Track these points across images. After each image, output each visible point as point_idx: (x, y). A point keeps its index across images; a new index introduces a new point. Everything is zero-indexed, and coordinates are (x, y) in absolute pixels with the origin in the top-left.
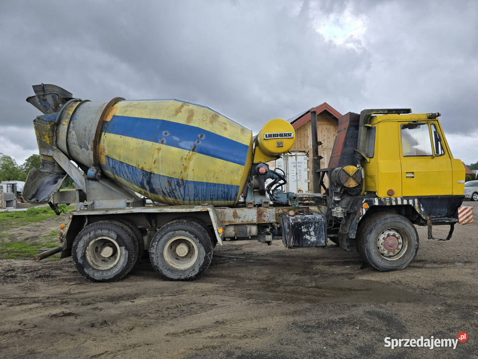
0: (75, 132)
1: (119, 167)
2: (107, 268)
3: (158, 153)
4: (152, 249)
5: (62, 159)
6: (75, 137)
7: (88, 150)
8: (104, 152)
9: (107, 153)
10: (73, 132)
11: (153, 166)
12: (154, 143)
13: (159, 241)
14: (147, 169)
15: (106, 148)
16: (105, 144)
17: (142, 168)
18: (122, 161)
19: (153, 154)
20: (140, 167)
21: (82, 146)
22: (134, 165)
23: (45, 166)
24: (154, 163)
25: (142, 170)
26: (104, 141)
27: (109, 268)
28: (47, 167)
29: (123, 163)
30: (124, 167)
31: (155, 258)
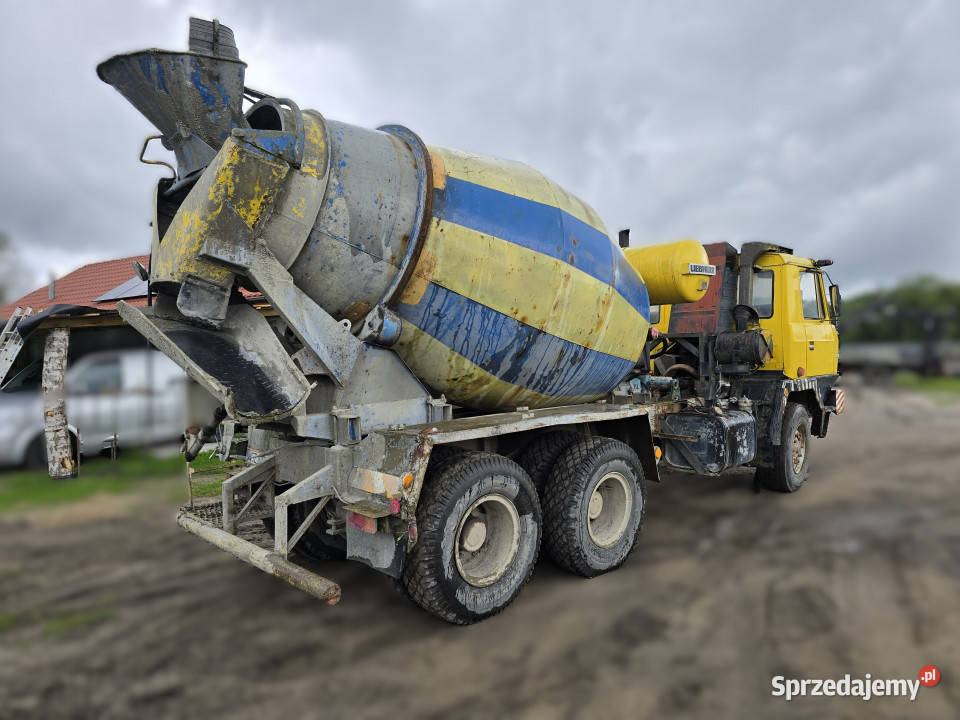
0: (349, 205)
1: (458, 315)
2: (493, 578)
3: (565, 285)
4: (572, 509)
5: (277, 278)
6: (344, 217)
7: (378, 258)
8: (429, 271)
9: (437, 274)
10: (339, 203)
11: (551, 315)
12: (559, 261)
13: (585, 490)
14: (533, 322)
15: (440, 261)
16: (440, 251)
17: (524, 319)
18: (476, 297)
19: (557, 288)
20: (519, 317)
21: (363, 247)
22: (505, 310)
23: (192, 295)
24: (555, 308)
25: (522, 323)
26: (437, 240)
27: (497, 576)
28: (200, 301)
29: (476, 303)
30: (472, 316)
31: (577, 531)
